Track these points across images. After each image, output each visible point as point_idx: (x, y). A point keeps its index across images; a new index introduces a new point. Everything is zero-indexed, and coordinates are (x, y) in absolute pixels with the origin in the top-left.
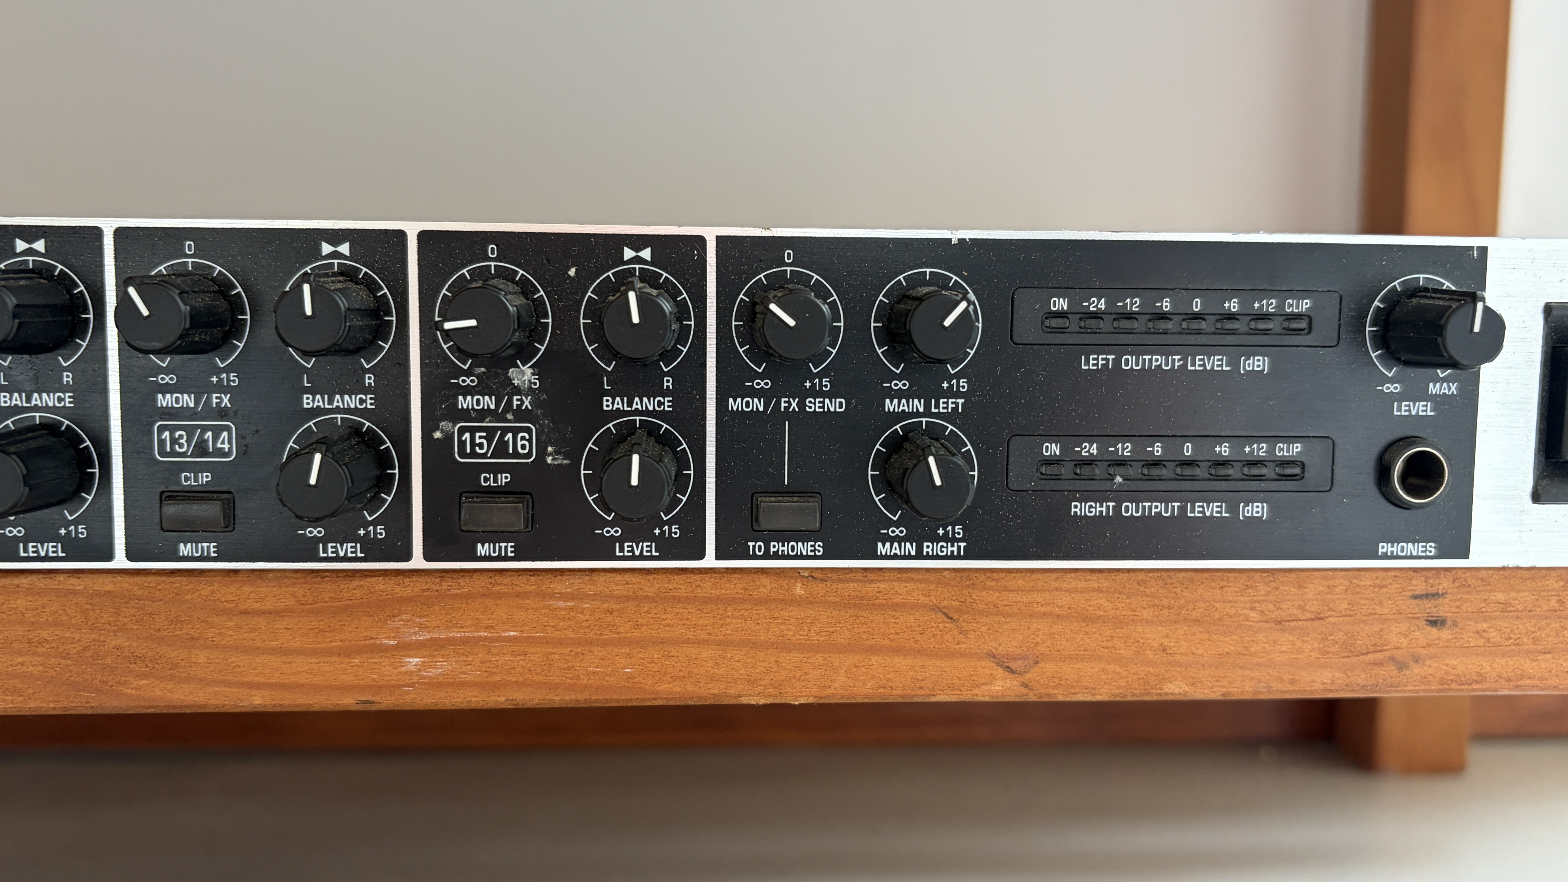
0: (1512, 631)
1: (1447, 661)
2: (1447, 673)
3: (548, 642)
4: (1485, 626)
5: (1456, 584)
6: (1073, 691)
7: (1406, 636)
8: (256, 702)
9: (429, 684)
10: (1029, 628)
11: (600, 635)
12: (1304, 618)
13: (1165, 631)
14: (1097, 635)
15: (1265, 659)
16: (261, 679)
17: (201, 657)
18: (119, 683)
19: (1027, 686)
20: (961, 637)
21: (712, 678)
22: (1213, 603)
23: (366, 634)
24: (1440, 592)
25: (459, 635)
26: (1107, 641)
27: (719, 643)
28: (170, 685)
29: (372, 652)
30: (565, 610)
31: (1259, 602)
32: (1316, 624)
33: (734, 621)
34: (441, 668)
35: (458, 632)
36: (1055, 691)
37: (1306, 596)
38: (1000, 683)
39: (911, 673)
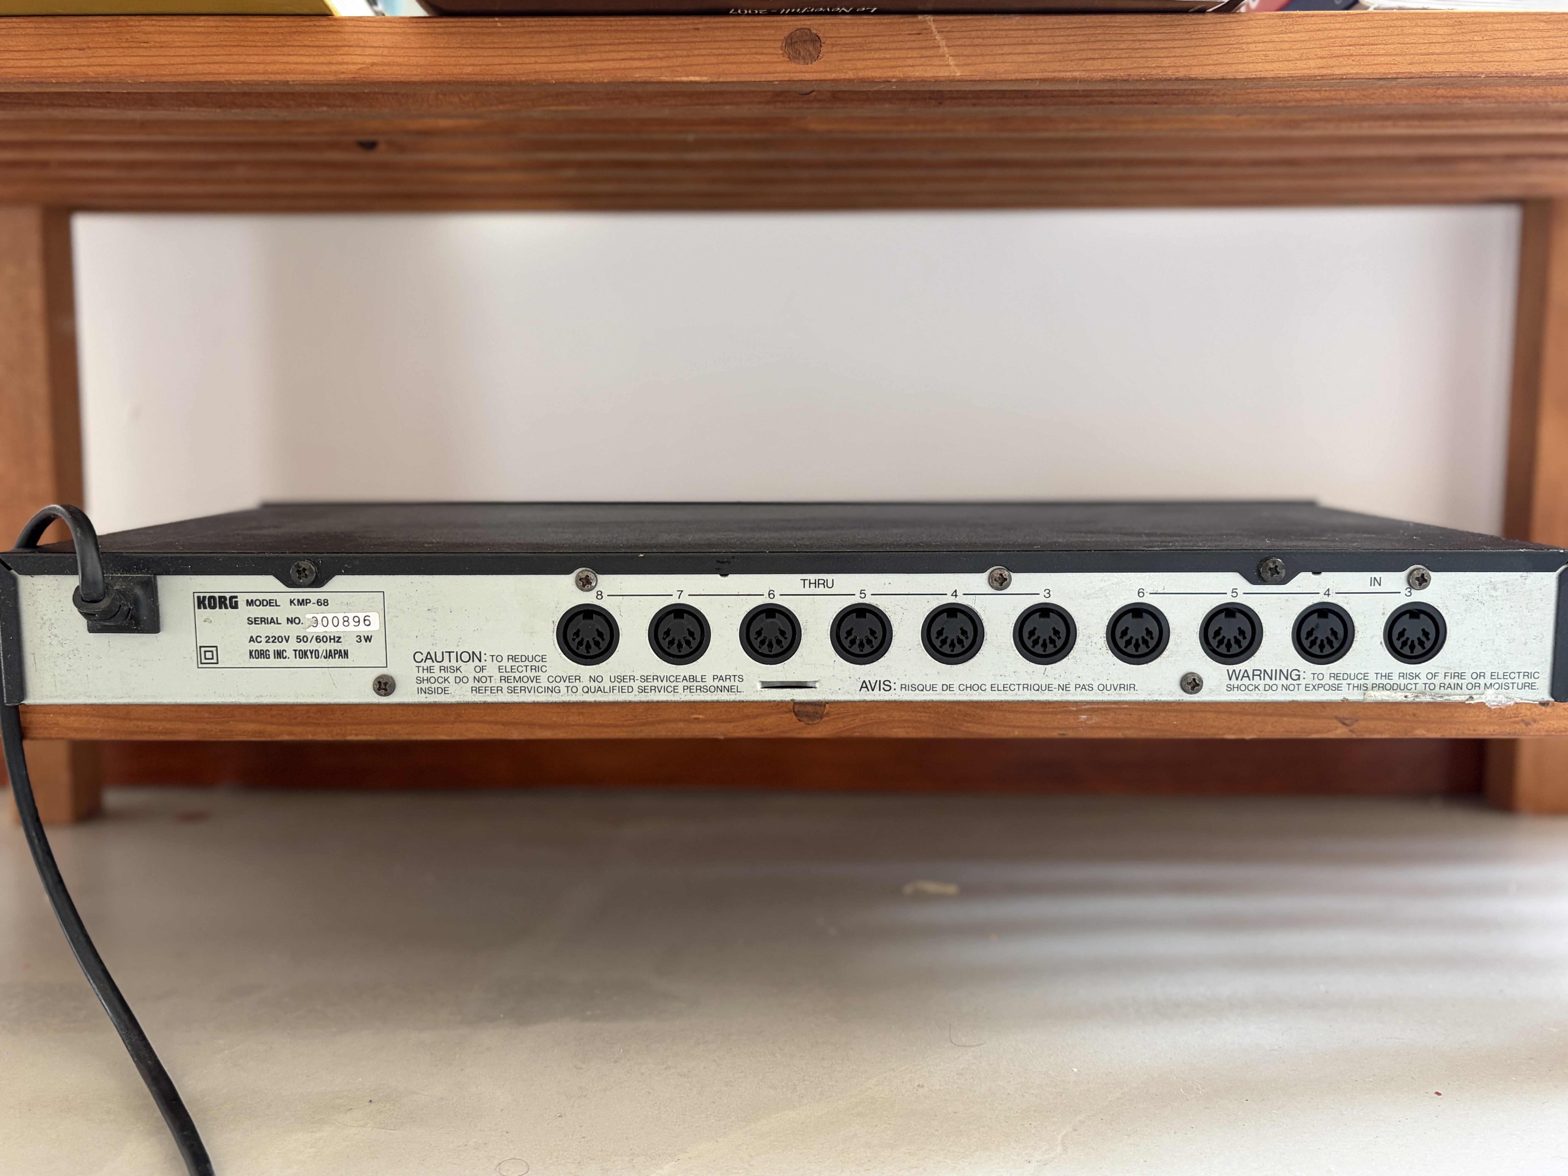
1: (1550, 722)
2: (1549, 727)
6: (1373, 734)
7: (1530, 710)
9: (1090, 727)
19: (1354, 732)
34: (1094, 721)
38: (1339, 730)
39: (1300, 726)
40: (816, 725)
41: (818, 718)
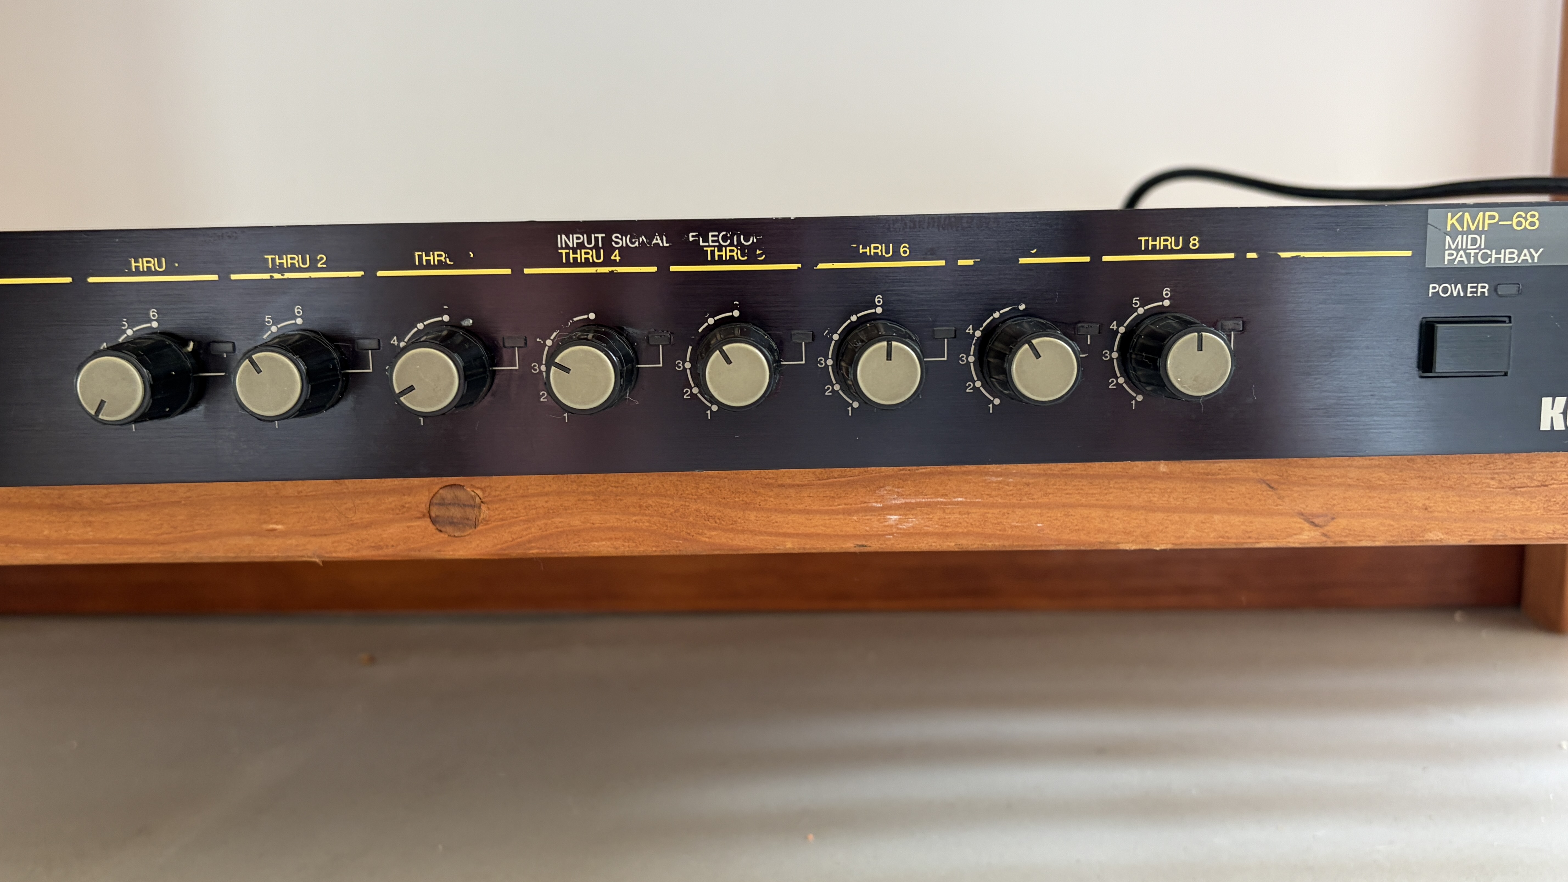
6: (1359, 538)
8: (787, 547)
9: (903, 534)
10: (1328, 494)
11: (1020, 500)
12: (1532, 485)
13: (1426, 495)
14: (1377, 499)
15: (1501, 515)
16: (791, 531)
17: (752, 516)
18: (698, 534)
19: (1325, 535)
20: (1279, 501)
21: (1099, 531)
22: (1463, 475)
23: (861, 499)
25: (923, 500)
26: (1385, 502)
27: (1103, 507)
28: (732, 535)
29: (866, 511)
30: (996, 483)
31: (1497, 473)
32: (1543, 487)
33: (1115, 491)
34: (912, 522)
35: (924, 498)
36: (1346, 540)
37: (1533, 470)
38: (1306, 533)
39: (1243, 527)
40: (467, 537)
41: (471, 528)
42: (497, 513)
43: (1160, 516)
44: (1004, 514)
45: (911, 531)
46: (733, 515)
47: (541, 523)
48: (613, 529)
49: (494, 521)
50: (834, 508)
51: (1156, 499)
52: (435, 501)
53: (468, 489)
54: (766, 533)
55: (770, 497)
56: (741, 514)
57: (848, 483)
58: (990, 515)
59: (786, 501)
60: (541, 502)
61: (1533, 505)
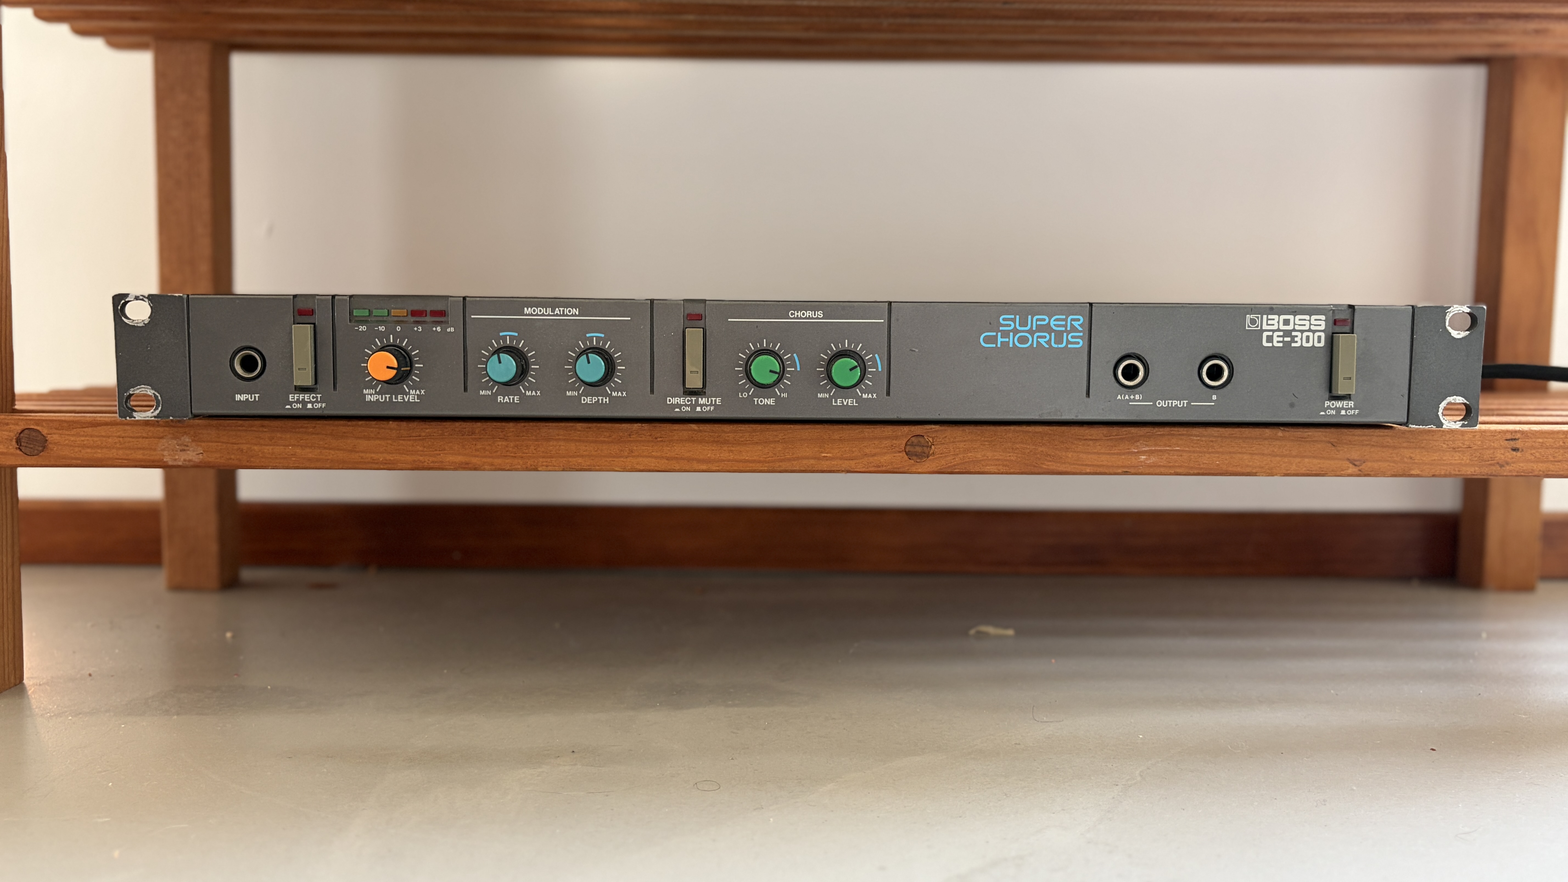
0: (1545, 454)
1: (1519, 465)
2: (1519, 469)
3: (1190, 452)
4: (1534, 451)
5: (1523, 436)
7: (1503, 455)
9: (1148, 466)
10: (1362, 449)
11: (1207, 449)
12: (1465, 447)
16: (1090, 463)
18: (1042, 464)
19: (1360, 470)
20: (1337, 453)
21: (1247, 466)
23: (1126, 448)
24: (1517, 438)
27: (1250, 454)
28: (1059, 465)
29: (1128, 454)
30: (1196, 440)
32: (1469, 449)
34: (1152, 460)
35: (1158, 448)
36: (1371, 473)
38: (1350, 469)
39: (1319, 465)
40: (923, 463)
41: (925, 457)
42: (939, 450)
43: (1278, 459)
44: (1200, 457)
45: (1152, 464)
46: (1060, 454)
47: (961, 456)
48: (998, 460)
49: (938, 454)
50: (1112, 452)
51: (1276, 450)
52: (908, 443)
53: (926, 438)
54: (1076, 464)
55: (1080, 445)
56: (1064, 454)
57: (1120, 439)
58: (1192, 457)
59: (1088, 448)
60: (962, 445)
61: (1464, 458)
